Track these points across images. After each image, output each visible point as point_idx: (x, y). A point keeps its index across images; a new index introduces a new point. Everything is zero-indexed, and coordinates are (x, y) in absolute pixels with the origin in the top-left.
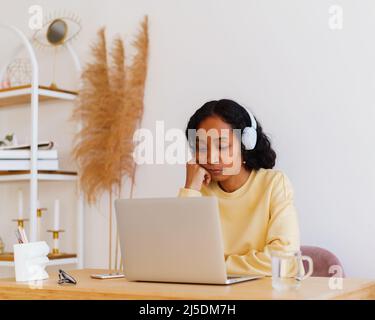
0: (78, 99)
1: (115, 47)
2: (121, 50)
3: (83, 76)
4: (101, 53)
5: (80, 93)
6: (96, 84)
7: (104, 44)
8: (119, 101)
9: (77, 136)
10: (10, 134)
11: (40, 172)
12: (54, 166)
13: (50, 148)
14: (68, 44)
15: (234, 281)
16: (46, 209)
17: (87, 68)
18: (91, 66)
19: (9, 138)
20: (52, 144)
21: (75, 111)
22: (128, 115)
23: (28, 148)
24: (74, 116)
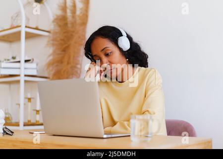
0: (51, 35)
1: (71, 4)
2: (74, 6)
3: (53, 22)
4: (64, 8)
5: (52, 32)
6: (60, 26)
7: (65, 3)
8: (72, 35)
9: (50, 56)
10: (14, 56)
11: (25, 76)
12: (34, 73)
13: (32, 62)
14: (45, 3)
15: (110, 136)
16: (33, 98)
17: (55, 17)
18: (58, 16)
19: (14, 58)
20: (33, 60)
21: (49, 41)
22: (76, 43)
23: (19, 62)
24: (47, 44)
